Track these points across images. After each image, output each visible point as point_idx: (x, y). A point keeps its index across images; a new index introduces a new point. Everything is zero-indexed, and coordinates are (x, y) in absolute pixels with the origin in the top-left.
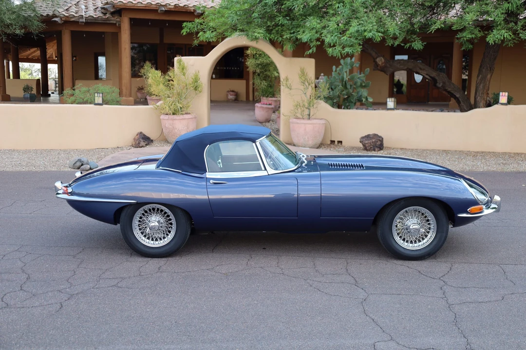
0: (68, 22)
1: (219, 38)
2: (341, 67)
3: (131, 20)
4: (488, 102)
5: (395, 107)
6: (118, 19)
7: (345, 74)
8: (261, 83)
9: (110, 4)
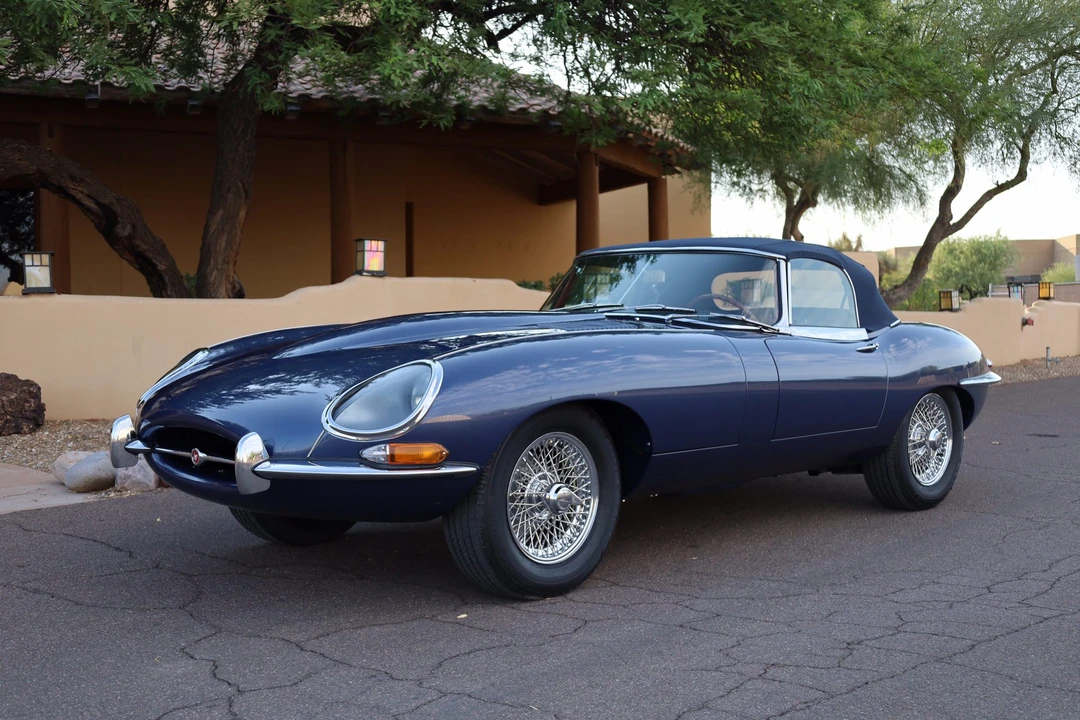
4: (237, 285)
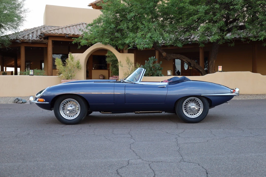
0: (23, 42)
1: (90, 45)
2: (149, 61)
3: (53, 41)
5: (171, 75)
6: (47, 41)
7: (151, 64)
8: (113, 69)
9: (43, 34)
